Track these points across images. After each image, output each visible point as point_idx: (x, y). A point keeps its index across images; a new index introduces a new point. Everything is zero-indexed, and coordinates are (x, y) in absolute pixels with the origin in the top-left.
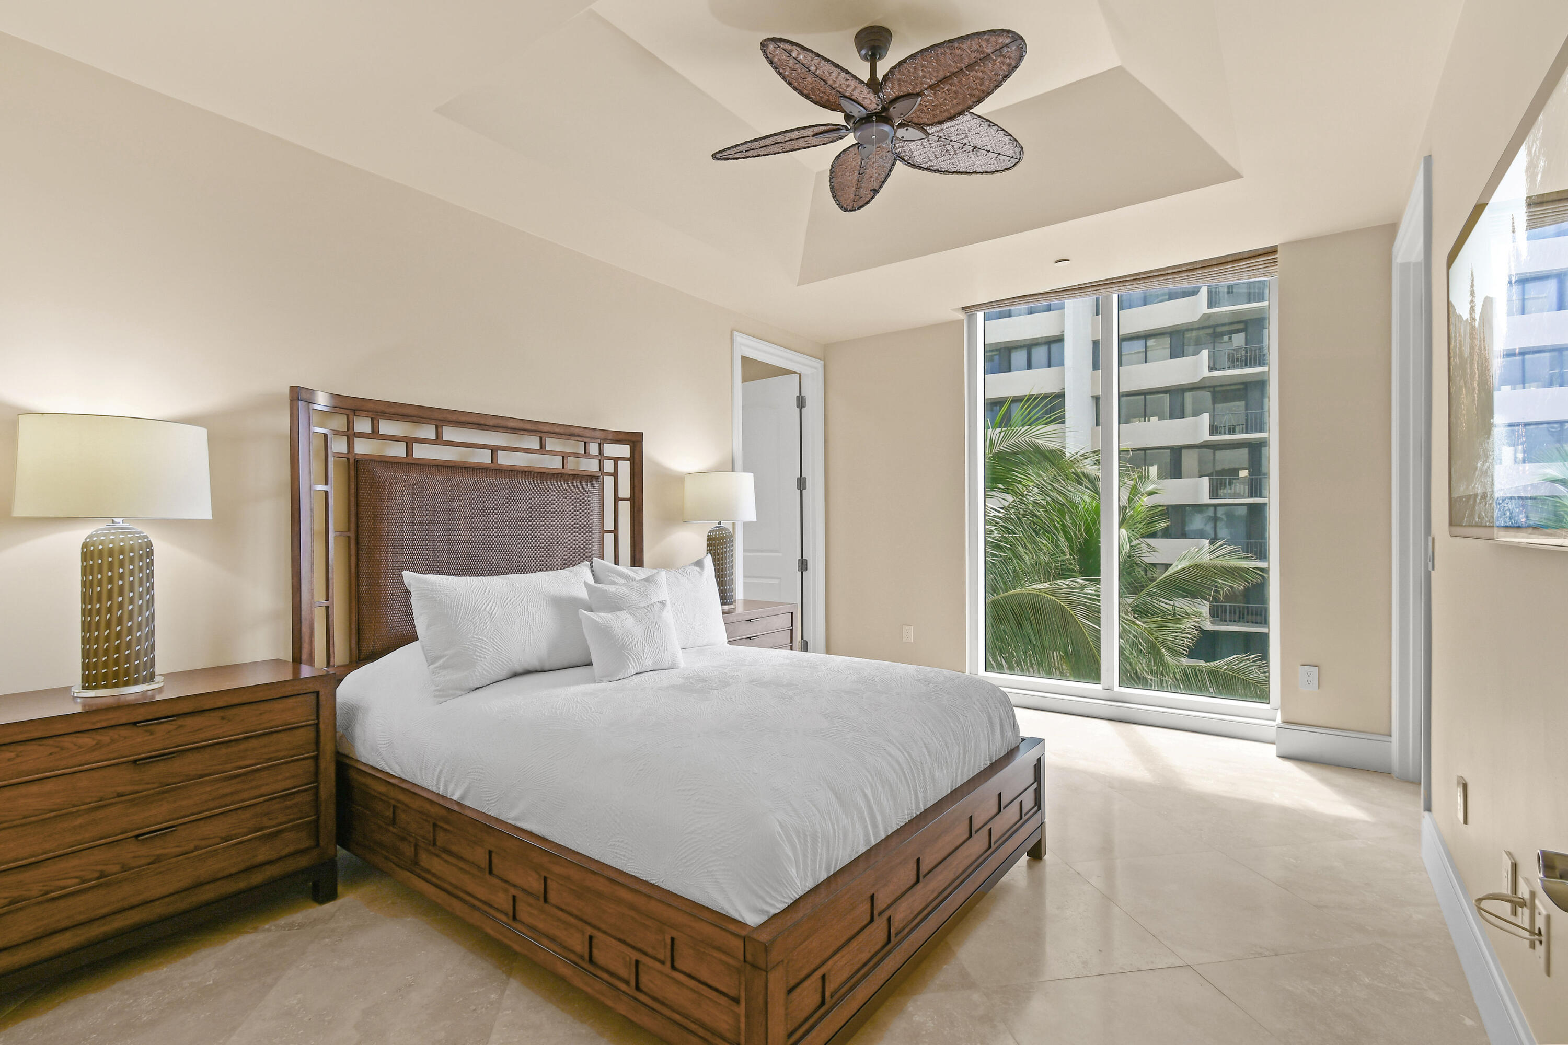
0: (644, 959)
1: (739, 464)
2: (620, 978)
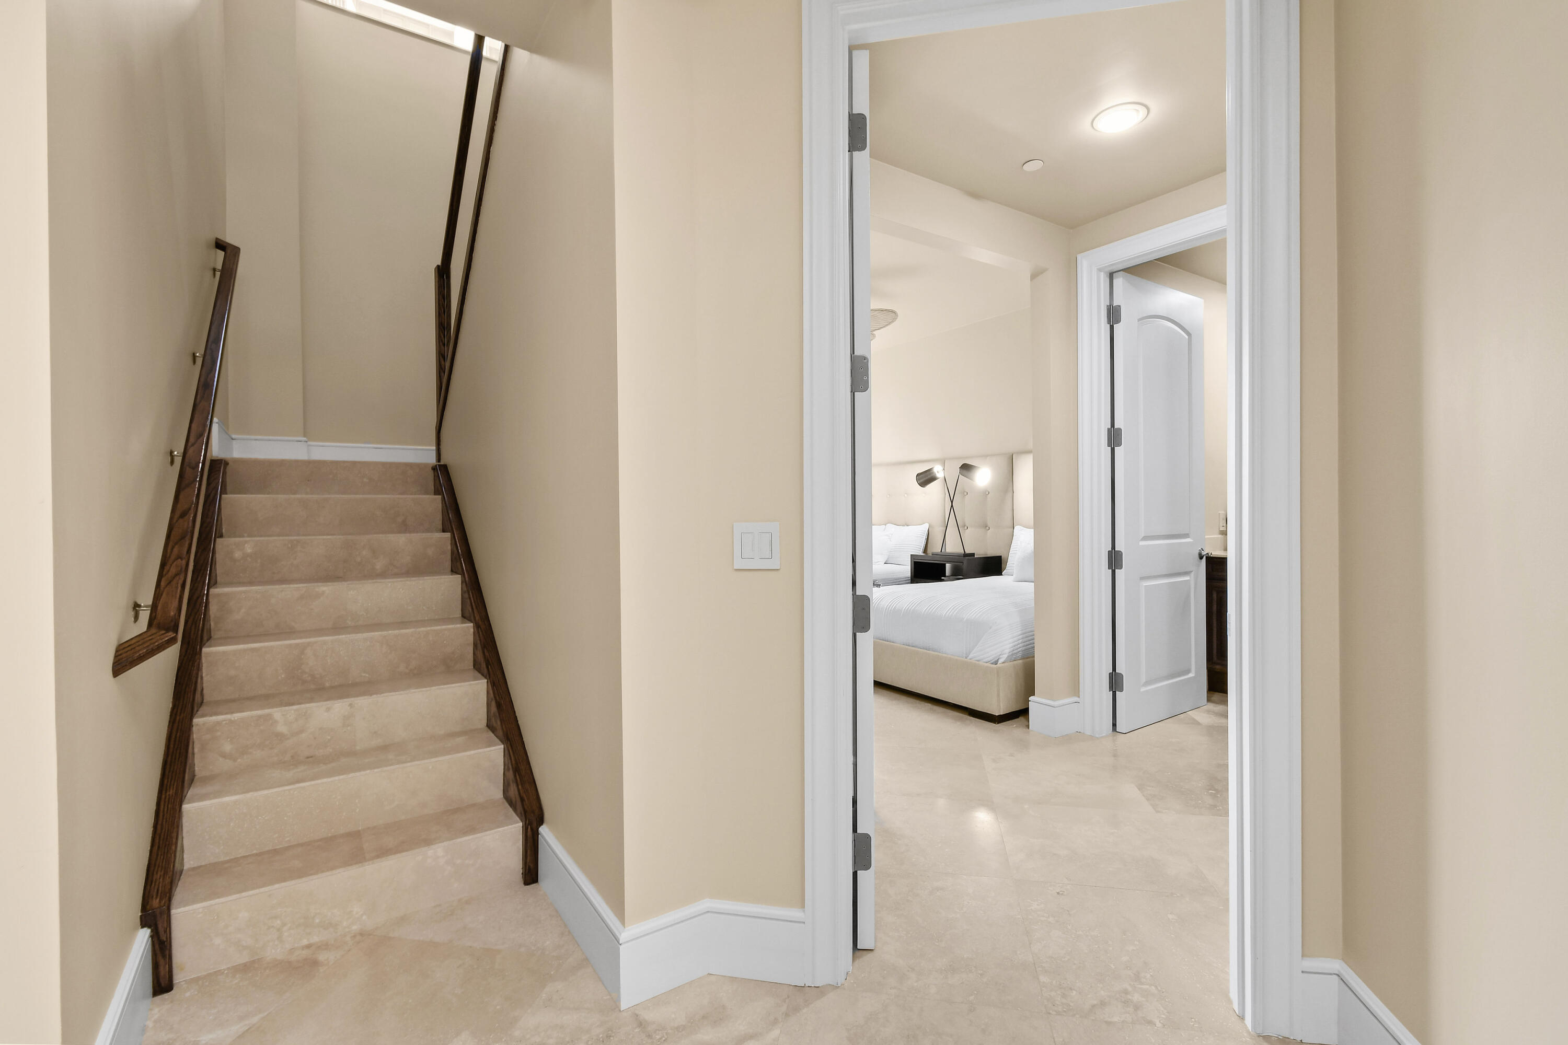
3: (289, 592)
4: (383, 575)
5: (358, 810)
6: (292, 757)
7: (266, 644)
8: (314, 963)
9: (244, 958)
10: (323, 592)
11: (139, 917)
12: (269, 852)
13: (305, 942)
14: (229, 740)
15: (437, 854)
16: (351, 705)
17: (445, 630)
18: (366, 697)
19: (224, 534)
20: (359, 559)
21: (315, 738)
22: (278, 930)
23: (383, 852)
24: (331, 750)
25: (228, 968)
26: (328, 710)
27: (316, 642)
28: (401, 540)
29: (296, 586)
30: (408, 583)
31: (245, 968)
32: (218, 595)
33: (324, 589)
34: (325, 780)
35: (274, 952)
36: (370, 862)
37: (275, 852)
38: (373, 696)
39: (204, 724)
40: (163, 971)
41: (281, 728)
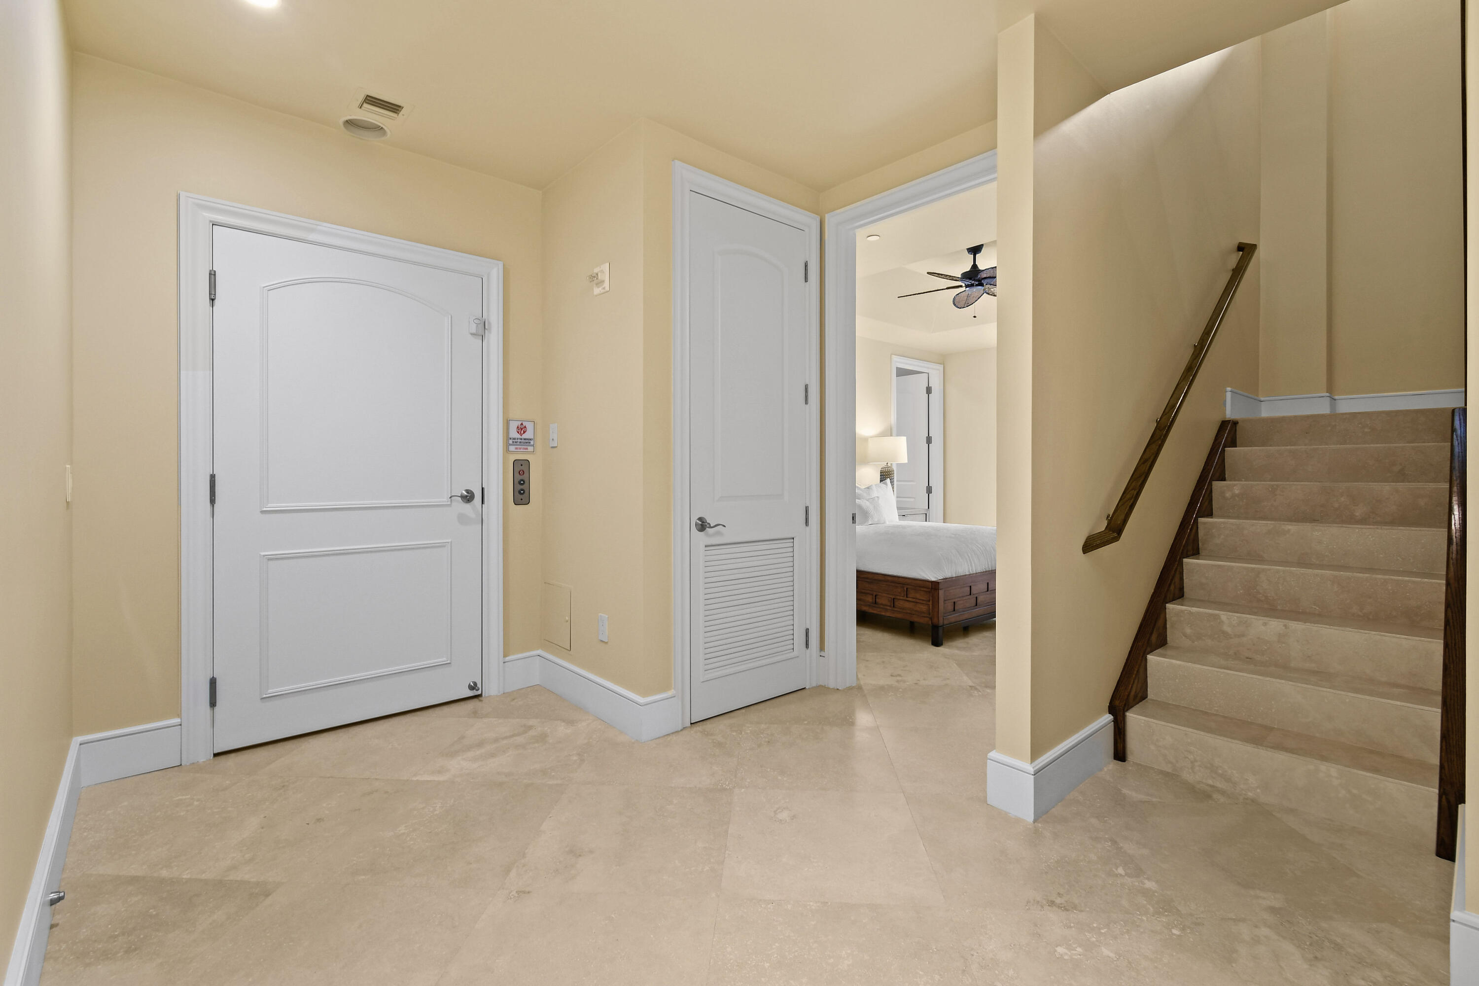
0: (905, 598)
1: (894, 431)
2: (887, 606)
3: (1261, 526)
4: (1363, 521)
5: (1273, 710)
6: (1235, 654)
7: (1228, 564)
8: (1209, 797)
9: (1168, 769)
10: (1289, 530)
11: (1107, 707)
12: (1202, 711)
13: (1210, 782)
14: (1189, 625)
15: (1330, 772)
16: (1285, 626)
17: (1409, 581)
18: (1300, 623)
19: (1226, 479)
20: (1336, 505)
21: (1254, 645)
22: (1192, 762)
23: (1279, 747)
24: (1267, 659)
25: (1158, 769)
26: (1265, 624)
27: (1269, 570)
28: (1386, 488)
29: (1264, 522)
30: (1379, 531)
31: (1166, 774)
32: (1205, 523)
33: (1290, 527)
34: (1245, 674)
35: (1187, 776)
36: (1264, 748)
37: (1206, 713)
38: (1307, 624)
39: (1173, 609)
40: (1120, 746)
41: (1226, 628)
